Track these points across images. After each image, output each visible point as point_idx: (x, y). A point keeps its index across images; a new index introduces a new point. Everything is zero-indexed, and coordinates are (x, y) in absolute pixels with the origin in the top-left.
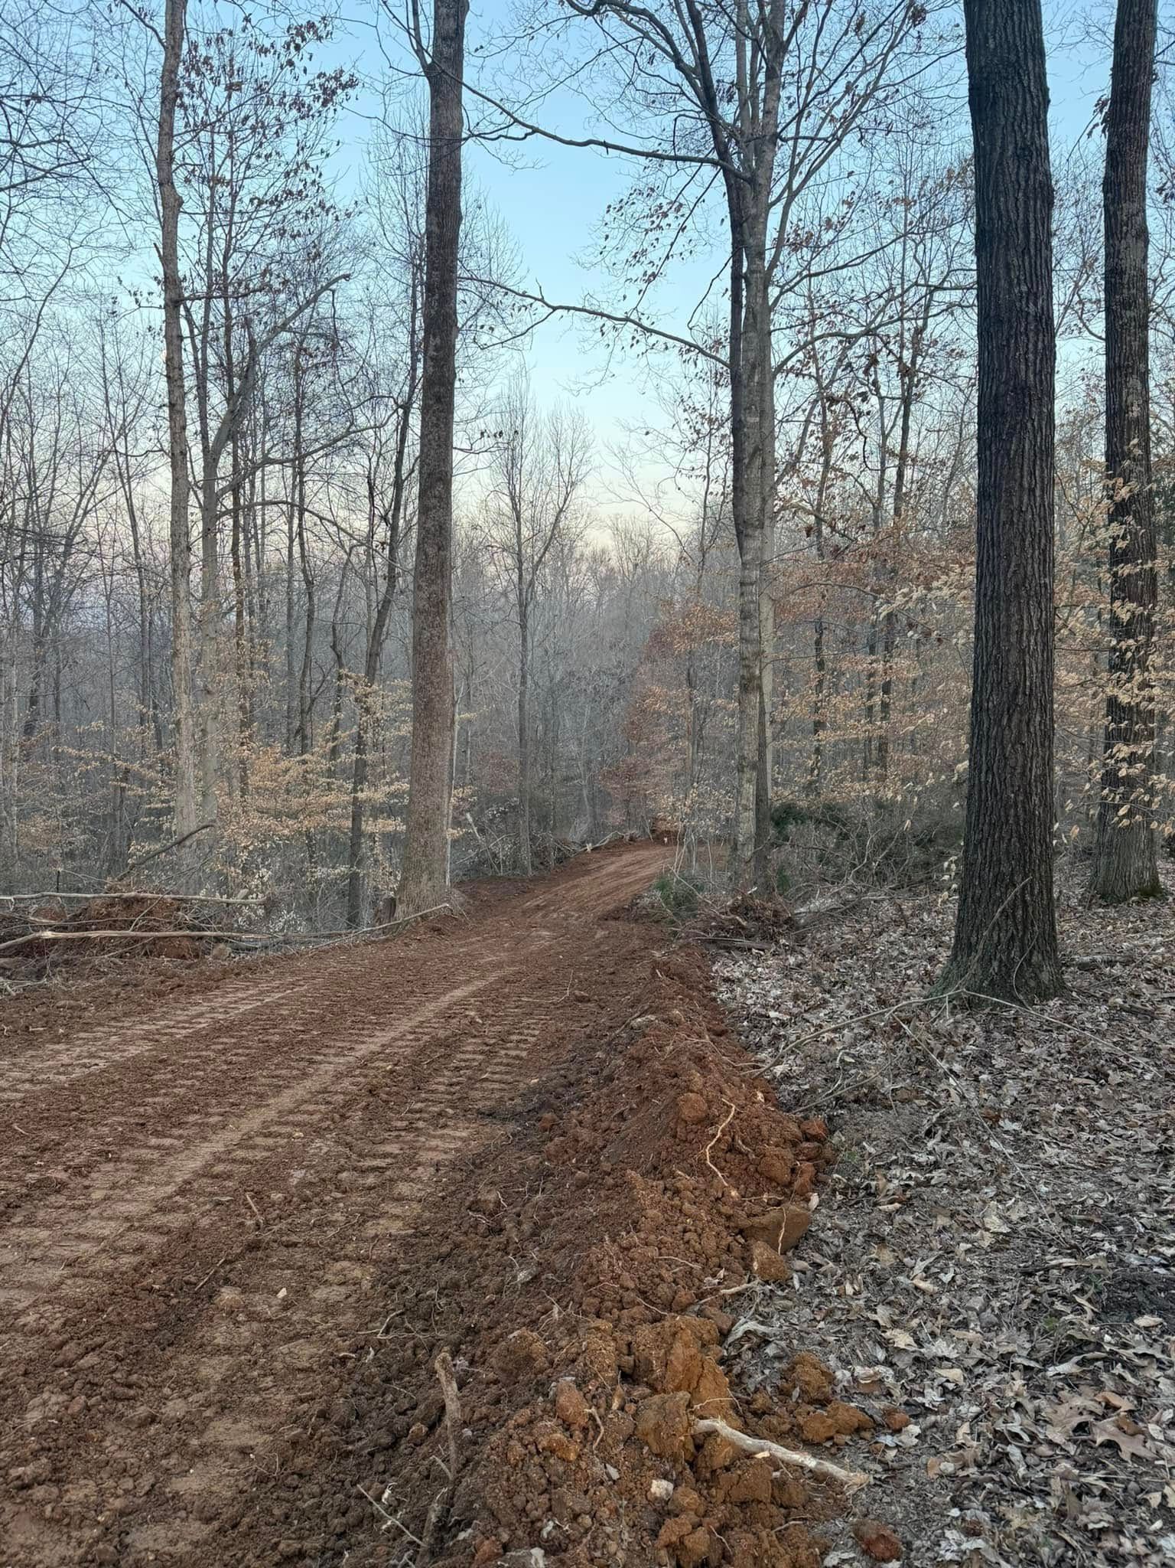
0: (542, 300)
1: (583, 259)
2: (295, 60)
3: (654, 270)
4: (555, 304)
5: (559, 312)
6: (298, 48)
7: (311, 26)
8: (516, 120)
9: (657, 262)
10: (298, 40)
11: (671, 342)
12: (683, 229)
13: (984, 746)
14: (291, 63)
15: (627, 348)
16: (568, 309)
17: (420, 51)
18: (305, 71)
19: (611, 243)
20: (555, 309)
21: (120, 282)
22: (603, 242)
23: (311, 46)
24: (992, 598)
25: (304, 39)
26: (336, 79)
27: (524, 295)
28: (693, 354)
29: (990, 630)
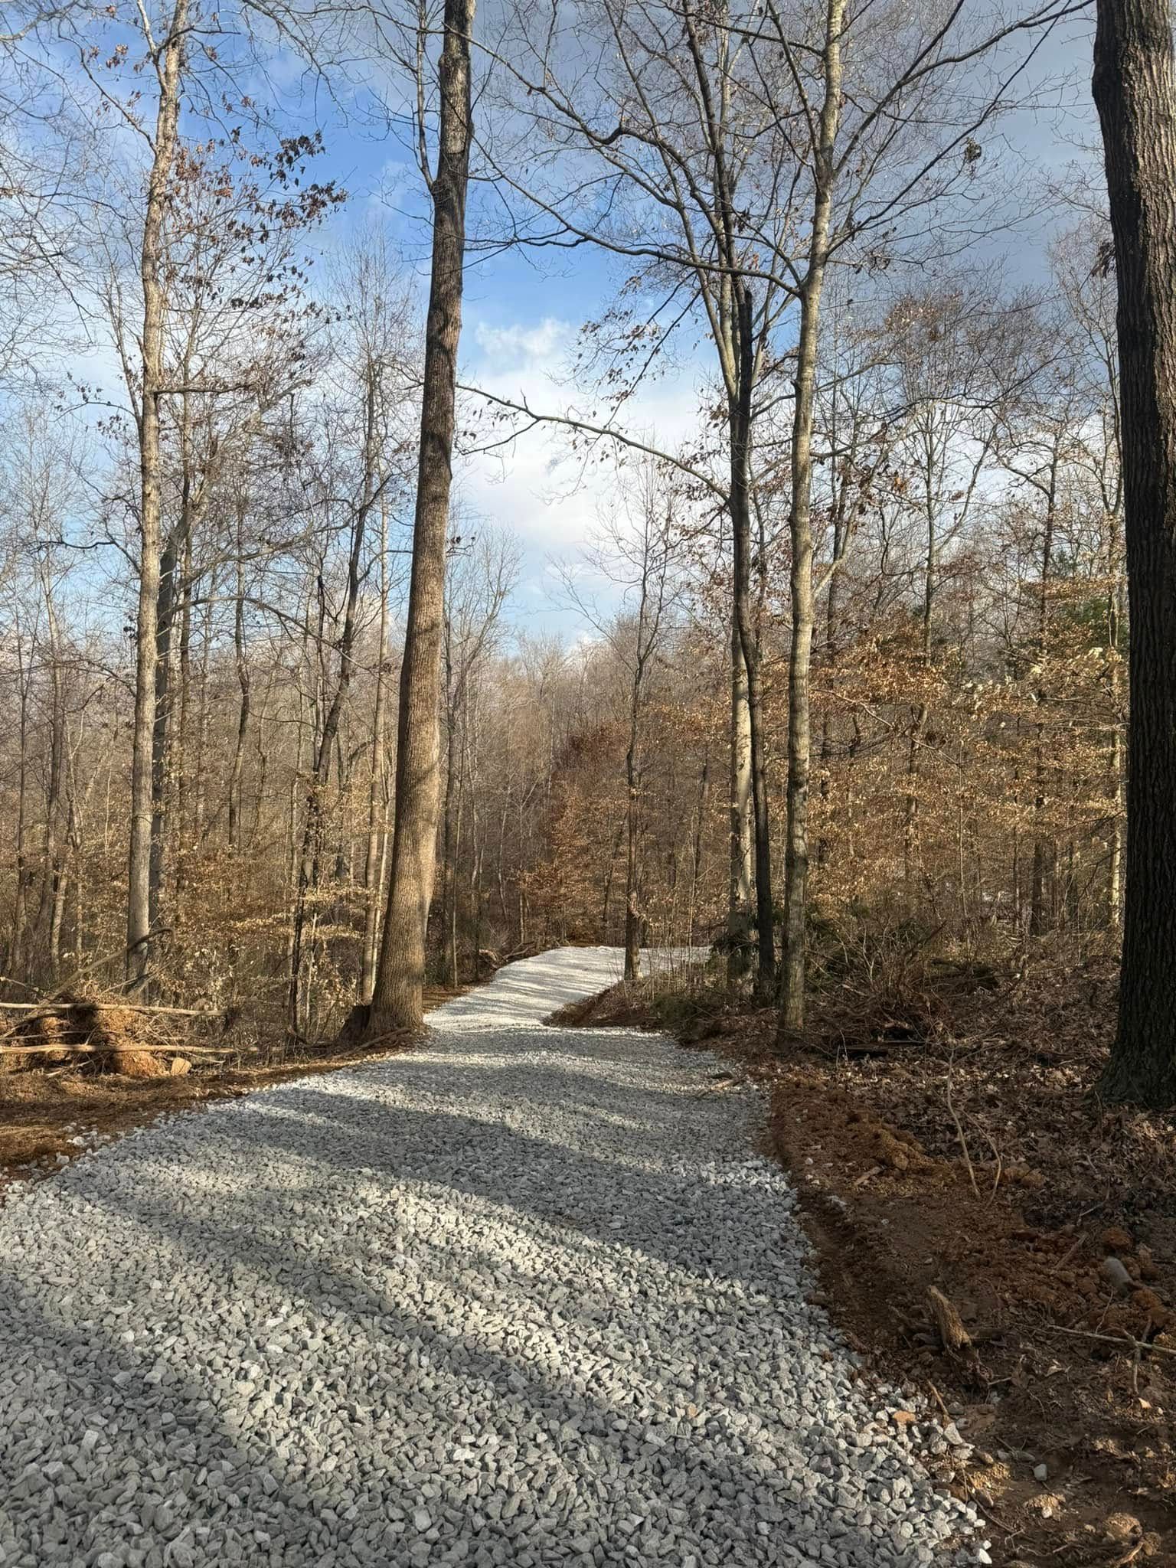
0: (526, 410)
1: (557, 376)
2: (287, 171)
3: (628, 388)
4: (539, 415)
5: (542, 422)
6: (290, 160)
7: (304, 140)
8: (569, 228)
9: (630, 381)
10: (292, 153)
11: (649, 456)
12: (657, 351)
13: (1150, 833)
14: (283, 175)
15: (598, 461)
16: (552, 419)
17: (424, 169)
18: (297, 182)
19: (584, 361)
20: (539, 419)
21: (70, 377)
22: (576, 360)
23: (304, 159)
24: (1153, 682)
25: (297, 153)
26: (329, 190)
27: (508, 404)
28: (670, 469)
29: (1153, 713)
